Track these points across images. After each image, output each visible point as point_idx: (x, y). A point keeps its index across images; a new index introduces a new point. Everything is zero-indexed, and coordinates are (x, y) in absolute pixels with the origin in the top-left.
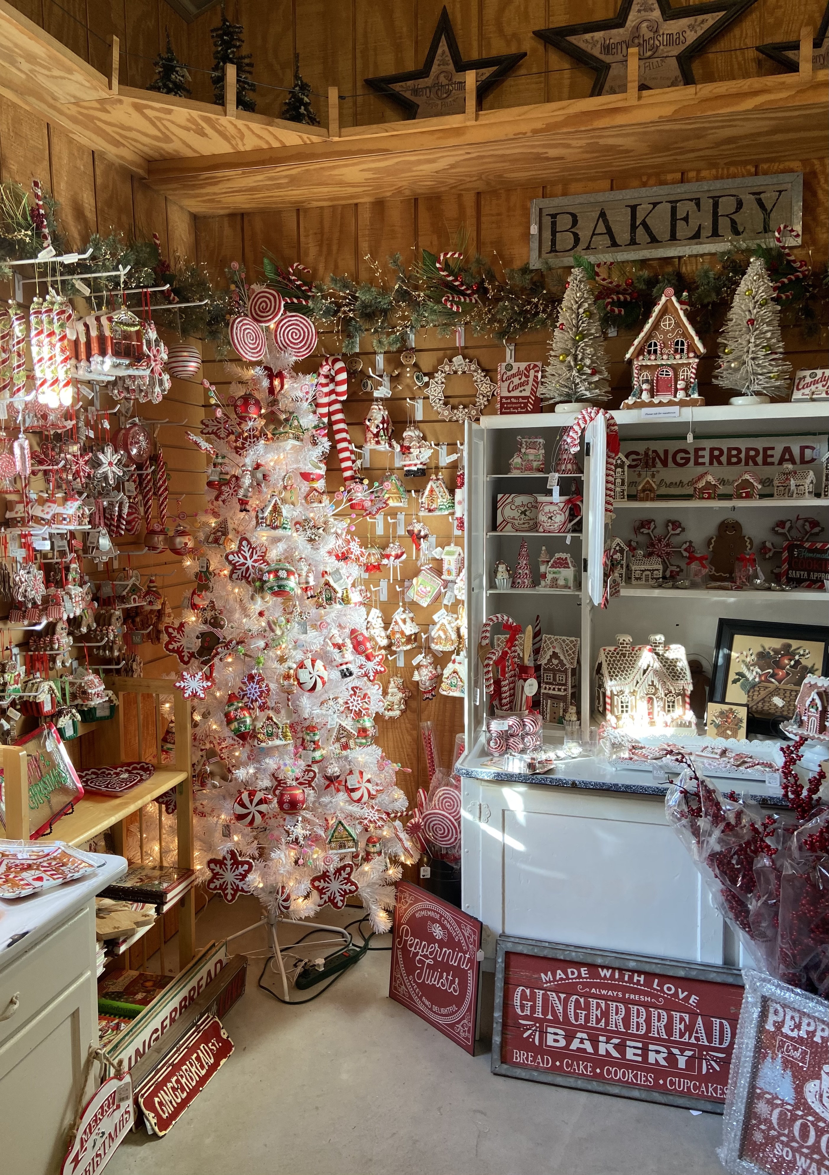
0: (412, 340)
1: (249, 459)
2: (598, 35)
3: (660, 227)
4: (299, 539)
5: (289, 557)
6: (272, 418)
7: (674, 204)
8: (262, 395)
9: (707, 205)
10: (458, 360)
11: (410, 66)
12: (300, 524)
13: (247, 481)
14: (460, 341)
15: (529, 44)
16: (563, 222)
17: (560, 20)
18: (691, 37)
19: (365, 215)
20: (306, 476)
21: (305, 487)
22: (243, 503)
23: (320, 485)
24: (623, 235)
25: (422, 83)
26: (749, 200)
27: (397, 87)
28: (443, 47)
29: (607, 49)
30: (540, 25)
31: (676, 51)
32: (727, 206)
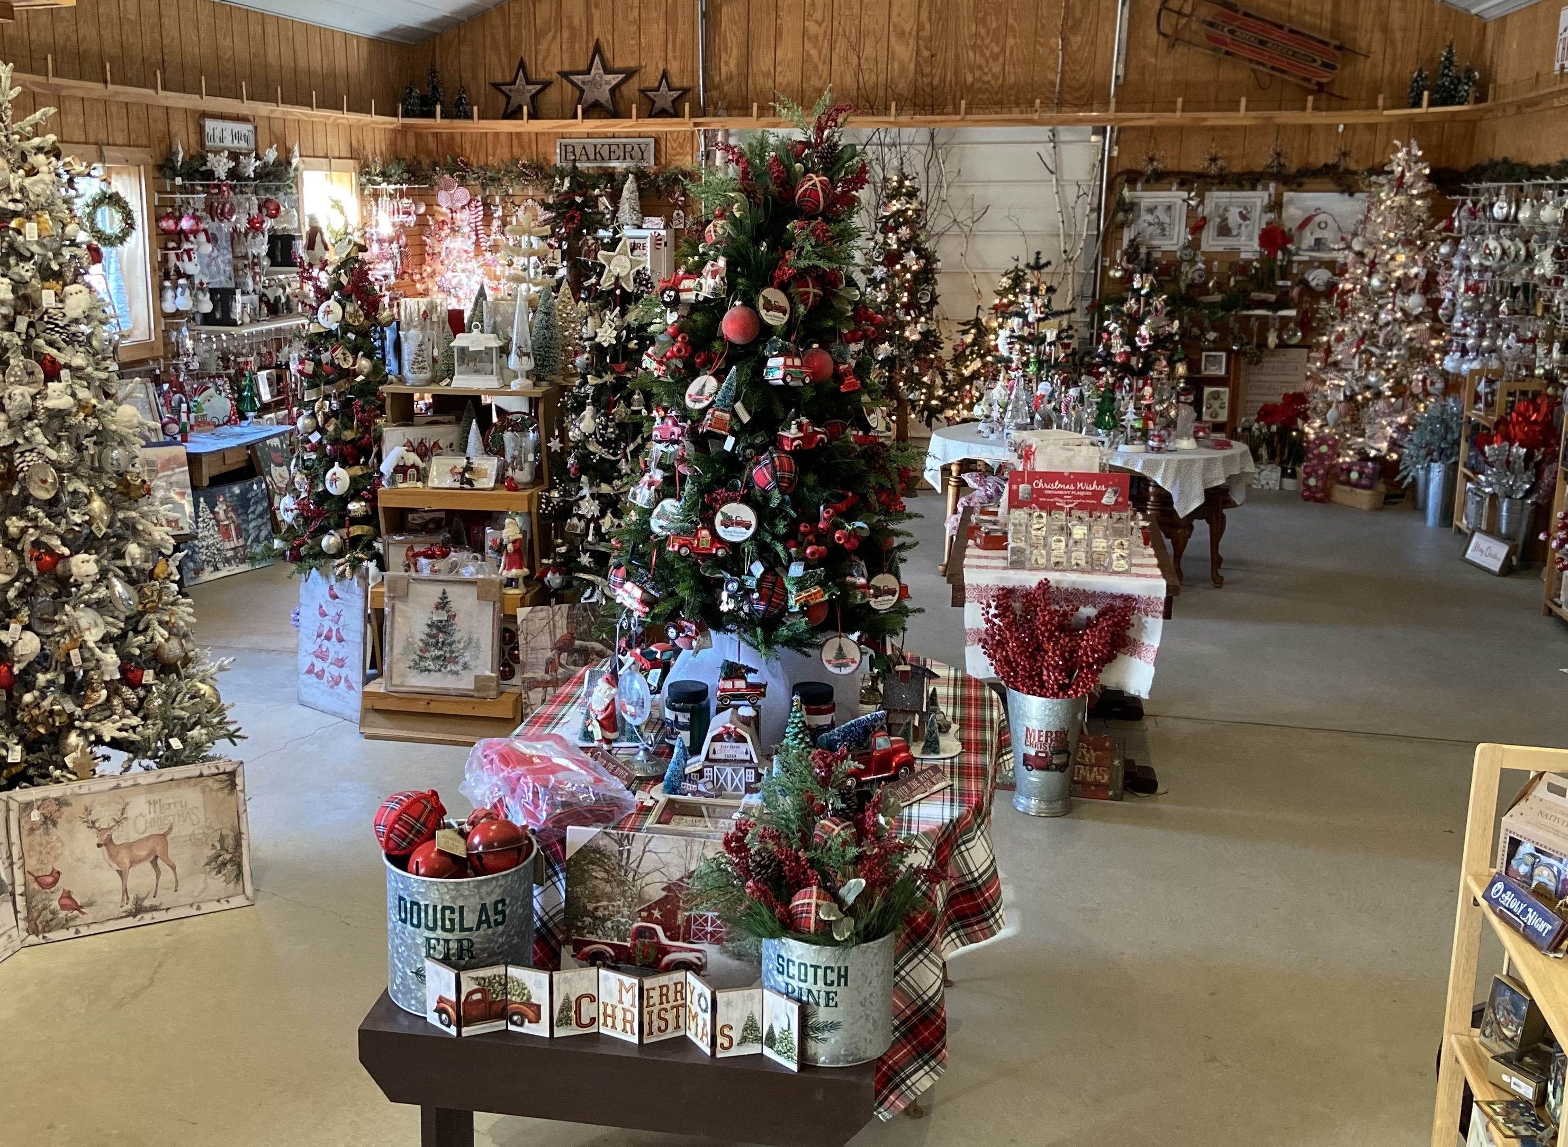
0: (511, 192)
1: (444, 245)
2: (580, 77)
3: (605, 154)
4: (463, 276)
5: (459, 283)
6: (452, 229)
7: (610, 145)
8: (448, 220)
9: (622, 147)
10: (530, 201)
11: (508, 79)
12: (463, 271)
13: (443, 254)
14: (531, 193)
15: (555, 75)
16: (570, 149)
17: (567, 68)
18: (614, 83)
19: (490, 137)
20: (466, 252)
21: (465, 255)
22: (442, 262)
23: (472, 254)
24: (592, 157)
25: (512, 87)
26: (636, 147)
27: (503, 88)
28: (521, 74)
29: (583, 83)
30: (559, 69)
31: (609, 87)
32: (628, 148)
